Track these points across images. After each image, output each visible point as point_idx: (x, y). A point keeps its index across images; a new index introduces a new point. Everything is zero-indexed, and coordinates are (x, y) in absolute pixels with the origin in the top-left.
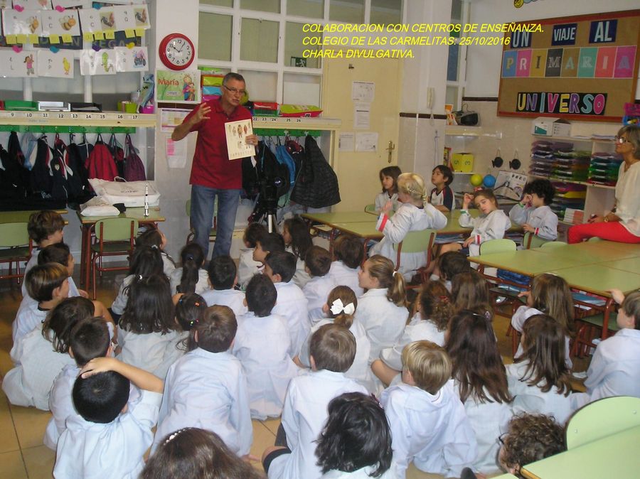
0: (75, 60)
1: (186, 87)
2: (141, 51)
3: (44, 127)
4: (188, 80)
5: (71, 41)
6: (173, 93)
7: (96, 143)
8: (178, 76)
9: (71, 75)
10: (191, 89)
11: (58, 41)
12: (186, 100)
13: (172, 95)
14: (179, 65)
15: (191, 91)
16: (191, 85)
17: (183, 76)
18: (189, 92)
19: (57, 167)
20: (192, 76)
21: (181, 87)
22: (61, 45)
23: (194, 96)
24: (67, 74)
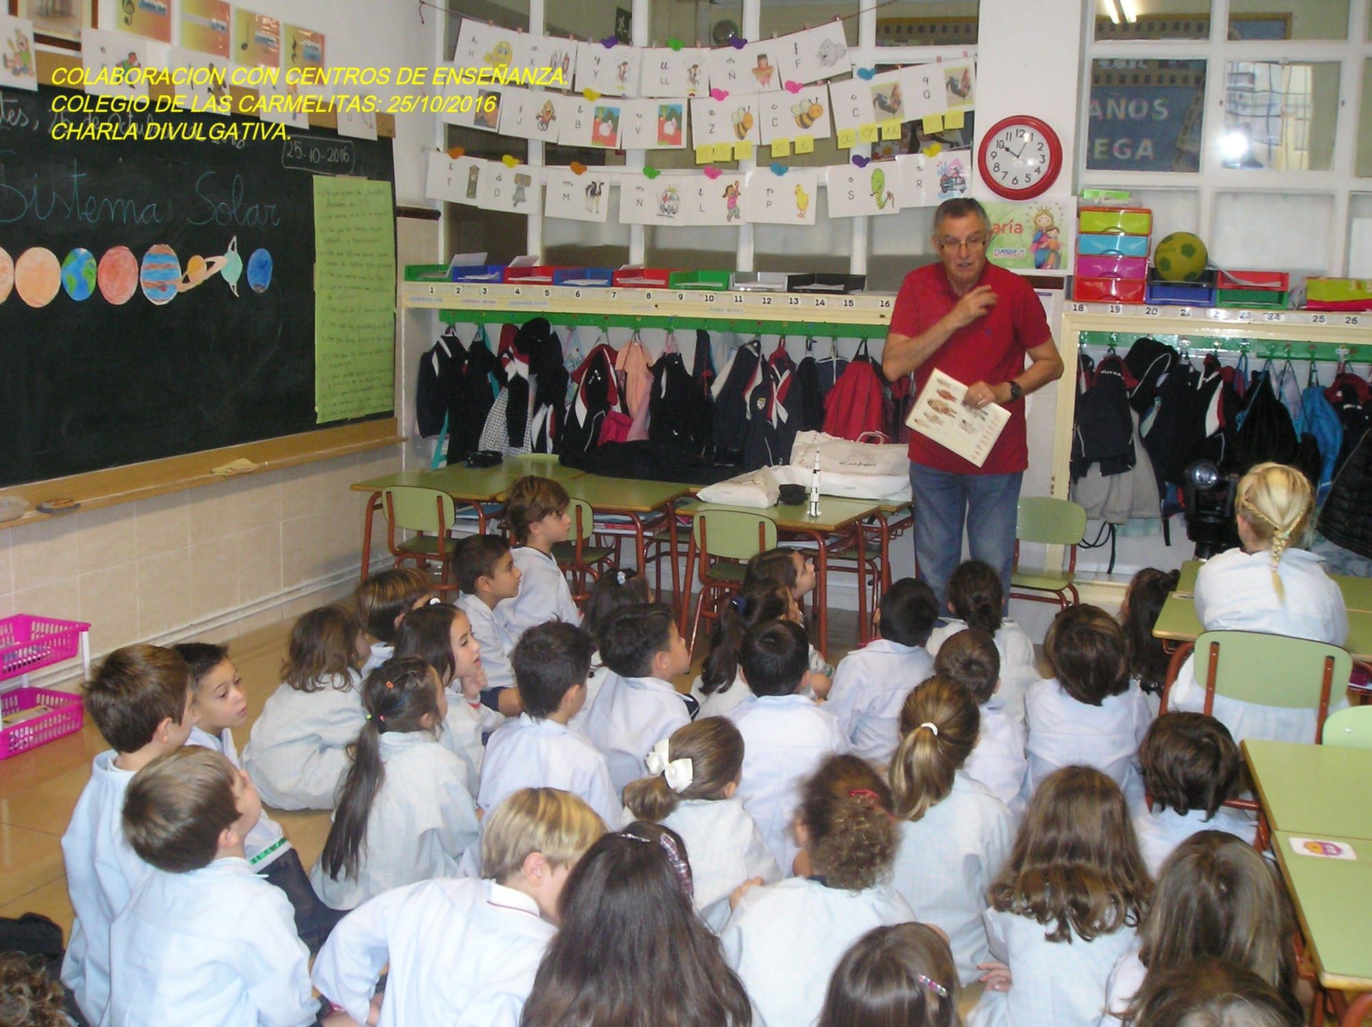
0: (819, 188)
1: (1041, 237)
2: (956, 161)
3: (759, 322)
4: (1044, 222)
5: (811, 149)
6: (1009, 253)
7: (855, 359)
8: (1023, 211)
9: (810, 219)
10: (1051, 243)
11: (787, 152)
12: (1039, 267)
13: (1006, 256)
14: (1018, 187)
15: (1052, 246)
16: (1052, 234)
17: (1033, 212)
18: (1047, 248)
19: (761, 404)
20: (1055, 212)
21: (1028, 237)
22: (796, 159)
23: (1059, 258)
24: (801, 216)
